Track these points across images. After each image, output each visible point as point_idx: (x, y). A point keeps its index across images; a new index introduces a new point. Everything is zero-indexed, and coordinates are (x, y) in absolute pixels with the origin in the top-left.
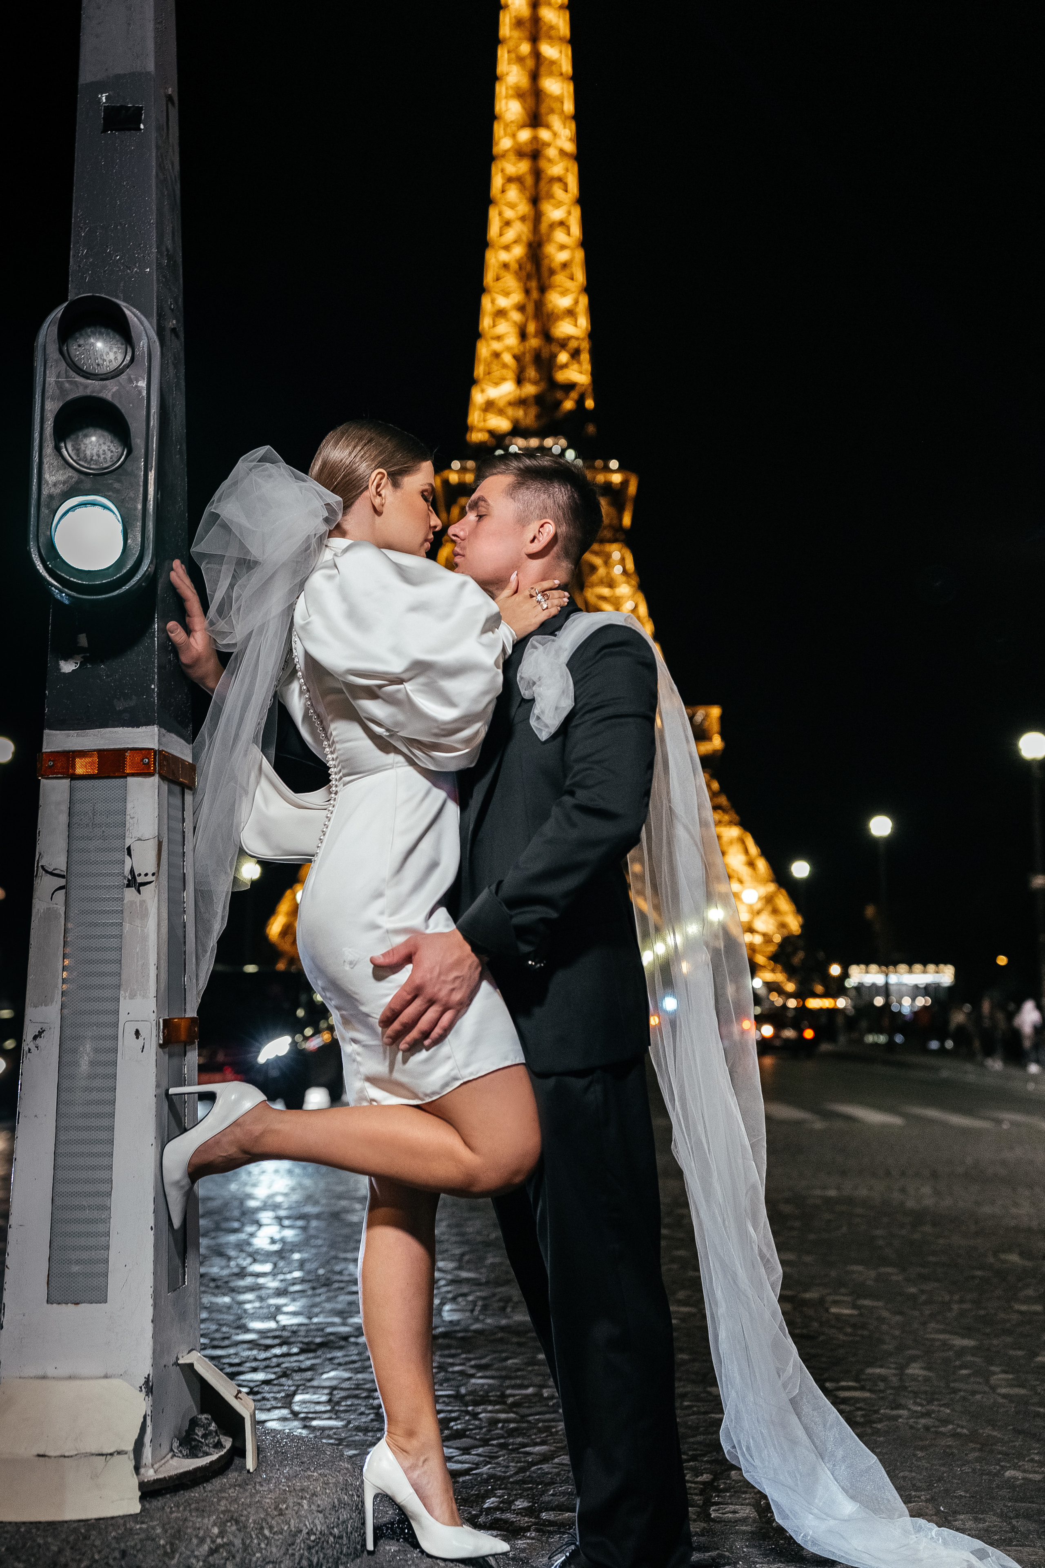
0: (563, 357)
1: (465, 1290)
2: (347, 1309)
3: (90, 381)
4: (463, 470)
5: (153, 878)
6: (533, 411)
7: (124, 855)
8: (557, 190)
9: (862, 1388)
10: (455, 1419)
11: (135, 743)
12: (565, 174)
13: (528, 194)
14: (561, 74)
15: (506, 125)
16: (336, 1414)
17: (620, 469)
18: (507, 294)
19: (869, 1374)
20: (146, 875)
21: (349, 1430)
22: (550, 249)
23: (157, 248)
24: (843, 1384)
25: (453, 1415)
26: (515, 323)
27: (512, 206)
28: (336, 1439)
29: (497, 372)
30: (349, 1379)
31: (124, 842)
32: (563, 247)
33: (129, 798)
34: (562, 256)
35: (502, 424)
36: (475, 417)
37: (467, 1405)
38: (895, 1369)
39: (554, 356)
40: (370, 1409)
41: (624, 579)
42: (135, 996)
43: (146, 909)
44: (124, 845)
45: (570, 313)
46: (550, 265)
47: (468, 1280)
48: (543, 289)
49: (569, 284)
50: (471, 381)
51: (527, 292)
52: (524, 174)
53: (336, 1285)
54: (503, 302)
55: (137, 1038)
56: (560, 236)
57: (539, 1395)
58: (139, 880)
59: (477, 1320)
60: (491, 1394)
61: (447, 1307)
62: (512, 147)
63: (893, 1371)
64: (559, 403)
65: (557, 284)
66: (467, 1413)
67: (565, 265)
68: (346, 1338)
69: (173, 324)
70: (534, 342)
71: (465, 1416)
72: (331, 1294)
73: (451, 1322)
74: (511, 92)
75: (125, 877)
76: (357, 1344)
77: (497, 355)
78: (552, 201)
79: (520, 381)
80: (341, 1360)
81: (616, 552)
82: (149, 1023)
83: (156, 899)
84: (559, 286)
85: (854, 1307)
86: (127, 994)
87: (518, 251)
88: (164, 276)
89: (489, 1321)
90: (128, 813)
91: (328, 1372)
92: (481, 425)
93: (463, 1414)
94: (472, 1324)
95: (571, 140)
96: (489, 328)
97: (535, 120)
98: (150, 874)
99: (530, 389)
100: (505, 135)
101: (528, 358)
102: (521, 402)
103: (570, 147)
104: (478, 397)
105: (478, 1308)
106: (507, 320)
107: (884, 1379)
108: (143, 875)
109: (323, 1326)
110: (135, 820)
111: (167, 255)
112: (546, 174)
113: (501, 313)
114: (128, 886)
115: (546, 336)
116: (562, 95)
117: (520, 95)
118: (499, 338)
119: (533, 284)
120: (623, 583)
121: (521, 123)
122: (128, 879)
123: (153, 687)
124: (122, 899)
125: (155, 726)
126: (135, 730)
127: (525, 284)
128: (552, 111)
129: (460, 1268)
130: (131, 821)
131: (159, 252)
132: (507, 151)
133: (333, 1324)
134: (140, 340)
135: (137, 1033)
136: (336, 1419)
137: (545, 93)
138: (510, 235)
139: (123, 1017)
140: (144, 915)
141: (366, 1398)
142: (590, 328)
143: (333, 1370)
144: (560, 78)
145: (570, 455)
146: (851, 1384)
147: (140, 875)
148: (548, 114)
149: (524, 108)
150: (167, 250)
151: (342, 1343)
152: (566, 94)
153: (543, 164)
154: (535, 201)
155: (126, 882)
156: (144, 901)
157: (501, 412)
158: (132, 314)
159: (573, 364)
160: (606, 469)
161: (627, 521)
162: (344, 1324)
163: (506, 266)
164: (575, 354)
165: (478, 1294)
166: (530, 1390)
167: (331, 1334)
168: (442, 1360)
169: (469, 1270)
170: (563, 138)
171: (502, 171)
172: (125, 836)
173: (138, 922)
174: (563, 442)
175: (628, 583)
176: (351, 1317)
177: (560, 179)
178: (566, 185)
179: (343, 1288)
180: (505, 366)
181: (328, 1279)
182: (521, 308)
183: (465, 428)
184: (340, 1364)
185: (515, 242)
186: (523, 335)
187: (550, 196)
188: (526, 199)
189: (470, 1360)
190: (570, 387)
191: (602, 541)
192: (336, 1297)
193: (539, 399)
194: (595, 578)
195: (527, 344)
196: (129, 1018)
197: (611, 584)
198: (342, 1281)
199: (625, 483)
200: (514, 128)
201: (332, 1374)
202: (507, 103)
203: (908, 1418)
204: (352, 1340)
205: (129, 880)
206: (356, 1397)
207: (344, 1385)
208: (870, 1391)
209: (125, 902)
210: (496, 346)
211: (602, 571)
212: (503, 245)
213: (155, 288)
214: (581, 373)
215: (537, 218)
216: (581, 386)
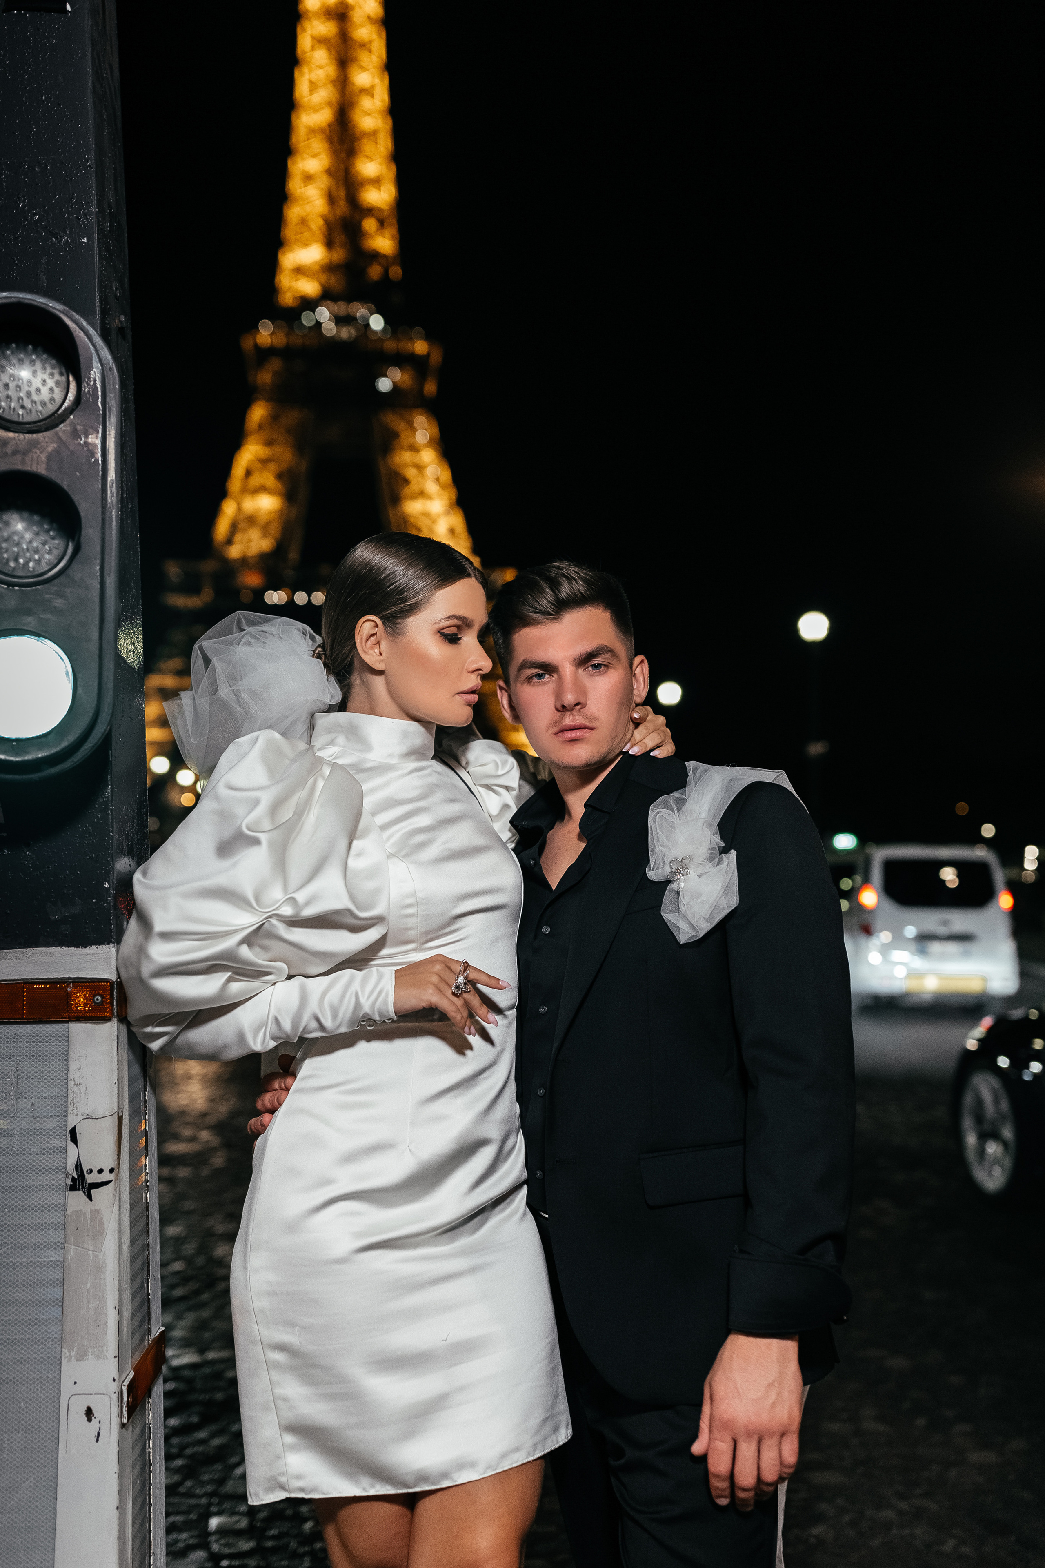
0: (369, 224)
3: (11, 434)
4: (273, 332)
5: (111, 1177)
6: (343, 278)
7: (66, 1140)
8: (363, 55)
11: (80, 970)
12: (373, 40)
13: (335, 56)
17: (424, 339)
18: (314, 156)
20: (100, 1171)
22: (358, 116)
23: (98, 206)
26: (324, 188)
27: (321, 68)
29: (307, 235)
31: (66, 1121)
32: (370, 114)
33: (72, 1054)
34: (368, 124)
35: (309, 288)
36: (283, 281)
39: (361, 224)
41: (428, 444)
42: (85, 1355)
43: (102, 1224)
44: (66, 1126)
45: (376, 182)
46: (357, 133)
48: (351, 153)
49: (375, 153)
50: (280, 243)
51: (336, 157)
52: (331, 37)
54: (313, 166)
55: (89, 1420)
56: (366, 103)
58: (90, 1179)
62: (320, 7)
64: (364, 272)
65: (366, 150)
67: (374, 134)
69: (121, 322)
70: (342, 208)
75: (67, 1175)
77: (305, 219)
78: (359, 65)
79: (329, 244)
81: (421, 420)
82: (106, 1397)
83: (116, 1207)
84: (366, 152)
86: (73, 1354)
87: (326, 115)
88: (107, 249)
90: (71, 1077)
92: (290, 288)
96: (299, 191)
98: (106, 1171)
99: (338, 255)
101: (336, 223)
102: (331, 268)
103: (373, 13)
104: (288, 259)
106: (316, 184)
108: (95, 1171)
110: (82, 1088)
111: (110, 213)
113: (308, 178)
114: (73, 1188)
115: (353, 201)
118: (308, 202)
119: (341, 149)
120: (426, 448)
122: (73, 1177)
123: (107, 885)
124: (65, 1208)
125: (111, 945)
126: (81, 951)
127: (333, 149)
130: (76, 1089)
131: (101, 212)
132: (314, 10)
134: (91, 368)
135: (89, 1413)
138: (319, 97)
139: (67, 1388)
140: (98, 1233)
142: (398, 198)
145: (378, 321)
147: (91, 1171)
150: (110, 206)
153: (349, 27)
154: (342, 64)
155: (69, 1182)
156: (98, 1211)
157: (311, 277)
158: (75, 323)
159: (379, 232)
160: (412, 339)
161: (430, 388)
163: (315, 129)
164: (382, 223)
171: (309, 31)
172: (66, 1112)
173: (89, 1244)
174: (370, 307)
175: (432, 450)
177: (366, 44)
178: (371, 52)
180: (313, 230)
182: (330, 173)
185: (323, 105)
186: (332, 201)
187: (356, 62)
188: (332, 61)
190: (375, 255)
191: (407, 408)
193: (347, 266)
194: (399, 443)
195: (335, 210)
196: (77, 1389)
197: (415, 450)
199: (428, 355)
205: (73, 1179)
209: (68, 1212)
210: (305, 210)
211: (405, 437)
212: (311, 108)
213: (97, 268)
214: (387, 241)
215: (342, 82)
216: (385, 256)
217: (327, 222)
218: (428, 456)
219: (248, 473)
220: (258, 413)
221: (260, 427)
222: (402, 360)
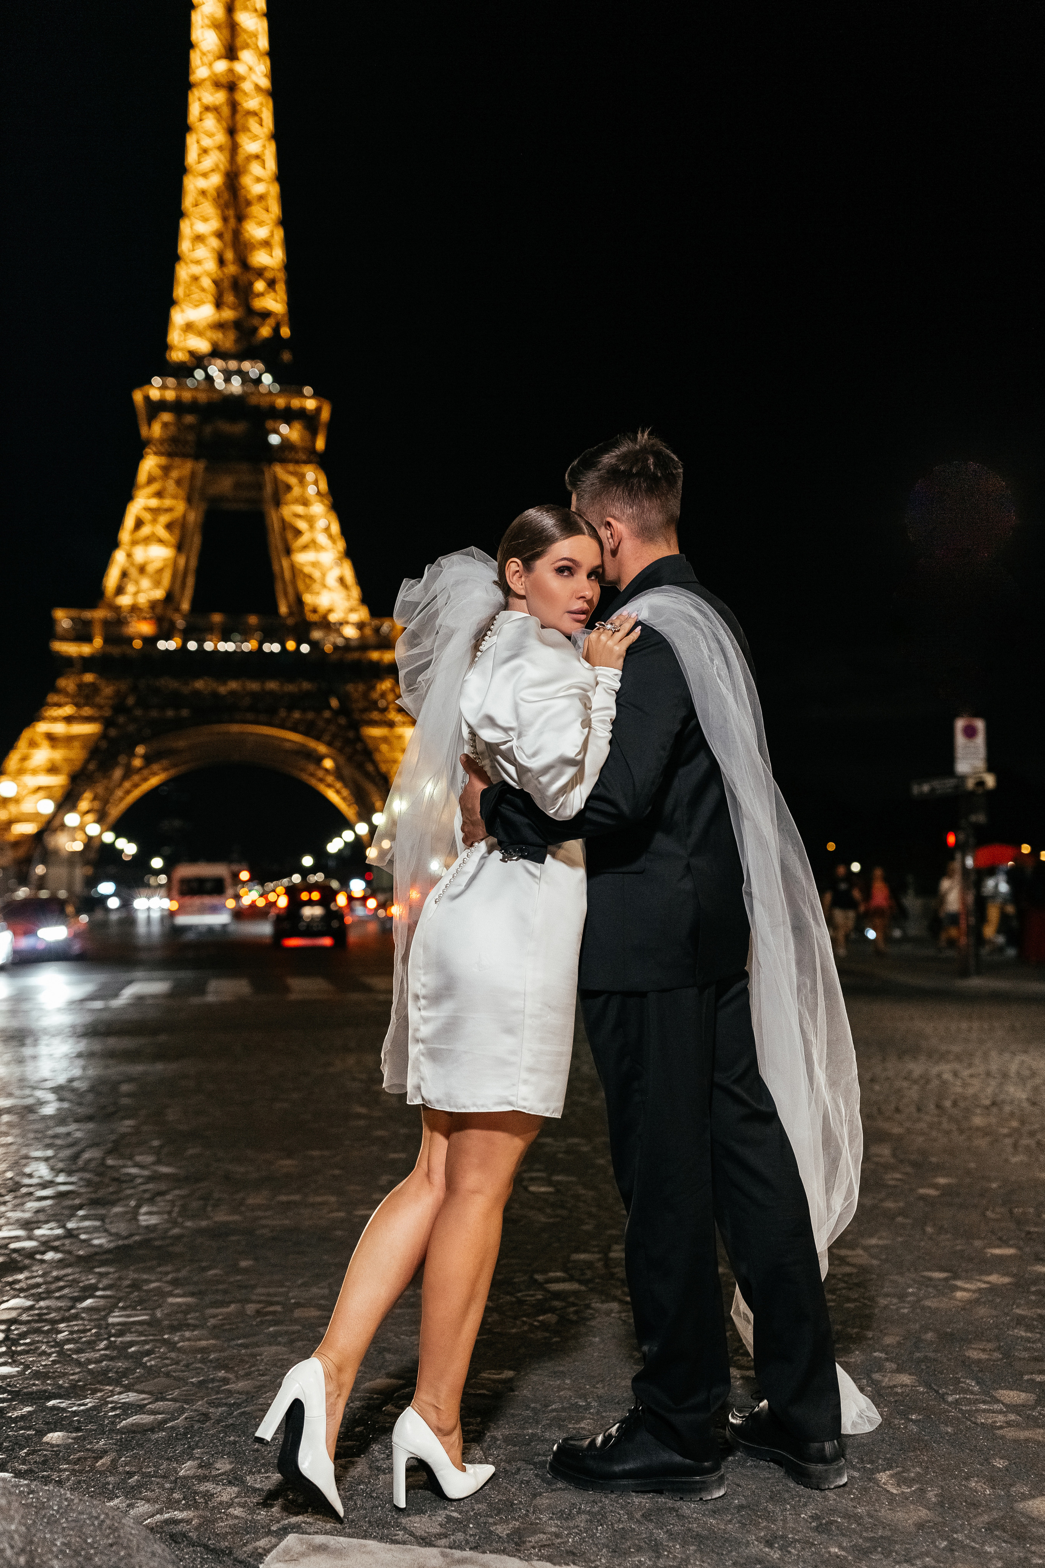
0: (260, 286)
1: (163, 1187)
2: (35, 1219)
4: (164, 387)
6: (232, 336)
8: (253, 124)
9: (571, 1279)
10: (148, 1353)
12: (260, 109)
13: (225, 124)
14: (256, 10)
15: (204, 54)
16: (12, 1357)
17: (314, 396)
18: (205, 220)
19: (574, 1261)
21: (27, 1379)
22: (247, 181)
24: (552, 1274)
25: (147, 1347)
26: (214, 249)
27: (210, 135)
28: (9, 1392)
29: (197, 295)
30: (31, 1308)
32: (259, 180)
34: (257, 189)
35: (202, 345)
36: (175, 337)
37: (162, 1332)
38: (599, 1252)
39: (251, 284)
40: (52, 1347)
41: (318, 498)
45: (266, 244)
46: (246, 196)
47: (166, 1176)
48: (241, 218)
49: (264, 216)
50: (170, 302)
51: (225, 219)
52: (221, 105)
53: (24, 1190)
54: (202, 228)
56: (255, 169)
57: (242, 1313)
59: (175, 1224)
60: (189, 1316)
61: (144, 1210)
62: (210, 77)
63: (597, 1256)
64: (255, 330)
65: (255, 215)
66: (165, 1342)
67: (261, 198)
68: (30, 1254)
70: (232, 269)
71: (160, 1348)
72: (18, 1201)
73: (147, 1227)
74: (207, 22)
76: (42, 1261)
77: (195, 279)
78: (248, 134)
79: (219, 305)
80: (22, 1285)
81: (311, 474)
84: (255, 217)
85: (550, 1183)
87: (216, 180)
89: (189, 1224)
91: (7, 1301)
92: (182, 345)
93: (158, 1345)
94: (170, 1229)
95: (266, 76)
96: (189, 251)
97: (231, 53)
99: (228, 314)
100: (203, 64)
101: (226, 284)
102: (220, 326)
103: (265, 83)
104: (179, 317)
105: (176, 1209)
106: (206, 246)
107: (590, 1265)
109: (7, 1241)
112: (242, 107)
113: (199, 238)
115: (243, 263)
116: (257, 30)
117: (216, 26)
118: (198, 262)
119: (231, 213)
120: (316, 502)
121: (217, 54)
127: (223, 212)
128: (246, 46)
129: (159, 1162)
132: (204, 80)
133: (17, 1239)
136: (10, 1364)
137: (241, 27)
138: (208, 163)
141: (48, 1332)
142: (286, 260)
143: (14, 1297)
144: (254, 14)
145: (267, 379)
146: (559, 1274)
148: (243, 48)
149: (220, 39)
151: (27, 1262)
152: (260, 30)
153: (238, 97)
154: (232, 132)
157: (200, 334)
159: (269, 293)
160: (301, 395)
161: (320, 444)
162: (30, 1238)
163: (203, 193)
164: (271, 284)
165: (177, 1192)
166: (232, 1307)
167: (15, 1251)
168: (136, 1276)
169: (168, 1165)
170: (259, 74)
171: (200, 100)
174: (261, 366)
175: (322, 502)
176: (39, 1228)
177: (255, 114)
178: (261, 119)
179: (31, 1194)
180: (203, 290)
181: (17, 1183)
182: (219, 235)
183: (165, 347)
184: (22, 1290)
185: (213, 170)
186: (221, 261)
187: (246, 129)
188: (223, 128)
189: (167, 1273)
190: (266, 315)
191: (297, 462)
192: (23, 1204)
193: (237, 325)
194: (289, 497)
195: (226, 270)
197: (305, 503)
198: (30, 1186)
199: (318, 410)
200: (211, 57)
201: (14, 1303)
202: (203, 33)
203: (620, 1312)
204: (38, 1257)
206: (38, 1331)
207: (25, 1317)
208: (580, 1282)
210: (195, 270)
211: (296, 491)
212: (201, 173)
214: (276, 301)
215: (233, 149)
216: (276, 314)
217: (216, 282)
218: (318, 508)
219: (139, 524)
220: (149, 464)
221: (151, 480)
222: (289, 416)
